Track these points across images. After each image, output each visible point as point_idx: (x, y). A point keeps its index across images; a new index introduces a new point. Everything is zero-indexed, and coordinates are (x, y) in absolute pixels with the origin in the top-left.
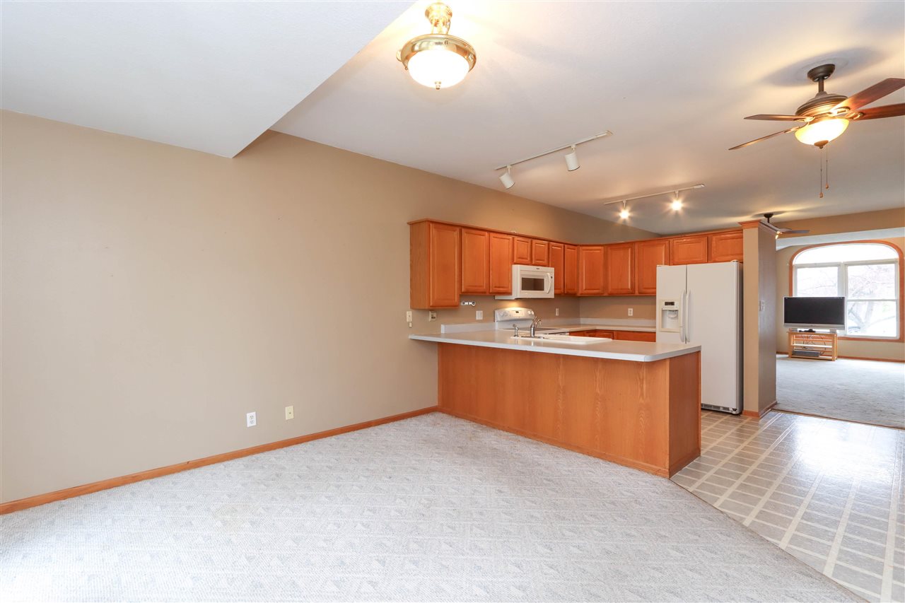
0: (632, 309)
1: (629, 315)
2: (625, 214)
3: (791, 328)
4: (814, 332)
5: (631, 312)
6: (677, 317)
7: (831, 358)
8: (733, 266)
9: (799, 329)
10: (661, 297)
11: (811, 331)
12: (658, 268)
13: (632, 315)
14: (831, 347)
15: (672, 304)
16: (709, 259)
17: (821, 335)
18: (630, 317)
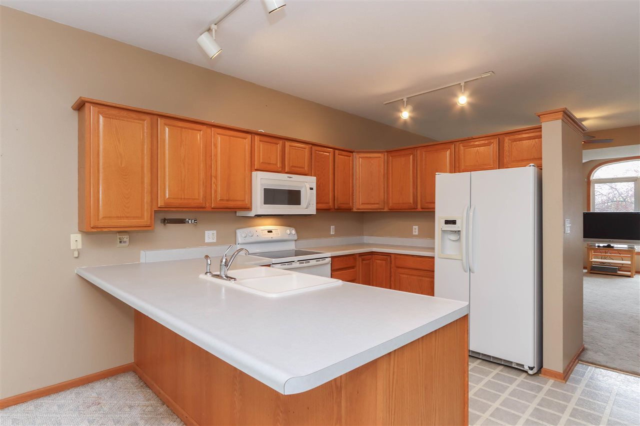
0: (417, 227)
1: (414, 234)
2: (405, 115)
3: (589, 242)
4: (613, 247)
5: (416, 230)
6: (459, 240)
7: (629, 273)
8: (528, 172)
9: (597, 245)
10: (441, 214)
11: (609, 246)
12: (437, 177)
13: (417, 233)
14: (629, 262)
15: (454, 222)
16: (501, 164)
17: (620, 251)
18: (415, 236)
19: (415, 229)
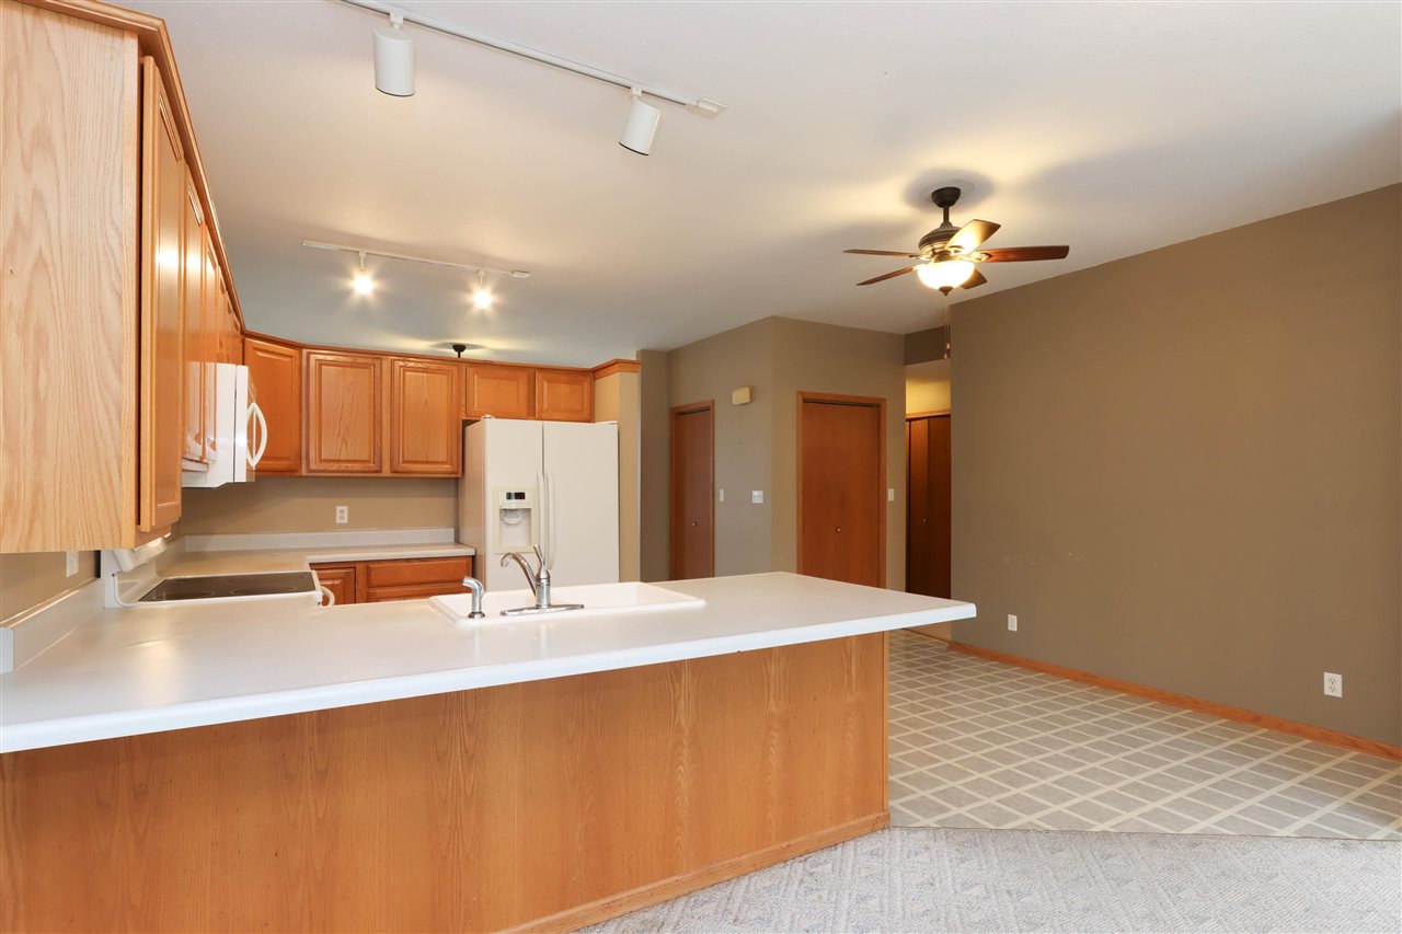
0: (345, 508)
1: (338, 521)
2: (363, 286)
13: (345, 521)
15: (520, 496)
16: (532, 413)
18: (342, 526)
19: (342, 512)
